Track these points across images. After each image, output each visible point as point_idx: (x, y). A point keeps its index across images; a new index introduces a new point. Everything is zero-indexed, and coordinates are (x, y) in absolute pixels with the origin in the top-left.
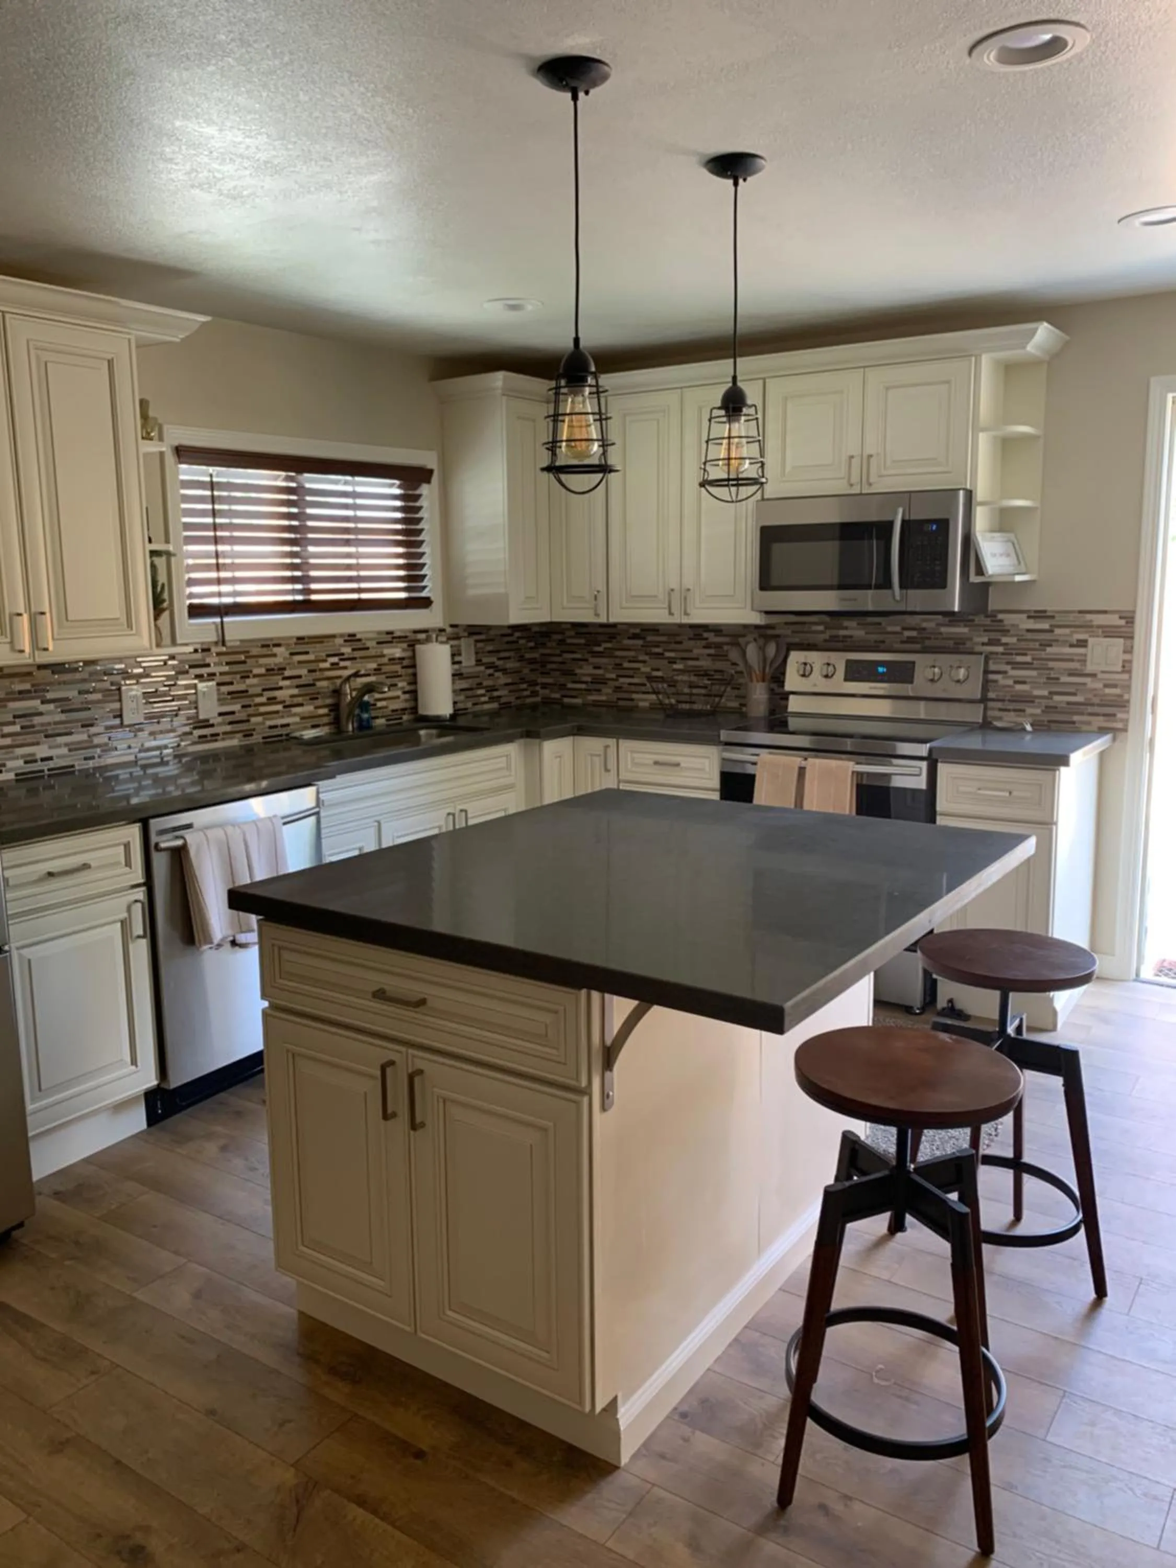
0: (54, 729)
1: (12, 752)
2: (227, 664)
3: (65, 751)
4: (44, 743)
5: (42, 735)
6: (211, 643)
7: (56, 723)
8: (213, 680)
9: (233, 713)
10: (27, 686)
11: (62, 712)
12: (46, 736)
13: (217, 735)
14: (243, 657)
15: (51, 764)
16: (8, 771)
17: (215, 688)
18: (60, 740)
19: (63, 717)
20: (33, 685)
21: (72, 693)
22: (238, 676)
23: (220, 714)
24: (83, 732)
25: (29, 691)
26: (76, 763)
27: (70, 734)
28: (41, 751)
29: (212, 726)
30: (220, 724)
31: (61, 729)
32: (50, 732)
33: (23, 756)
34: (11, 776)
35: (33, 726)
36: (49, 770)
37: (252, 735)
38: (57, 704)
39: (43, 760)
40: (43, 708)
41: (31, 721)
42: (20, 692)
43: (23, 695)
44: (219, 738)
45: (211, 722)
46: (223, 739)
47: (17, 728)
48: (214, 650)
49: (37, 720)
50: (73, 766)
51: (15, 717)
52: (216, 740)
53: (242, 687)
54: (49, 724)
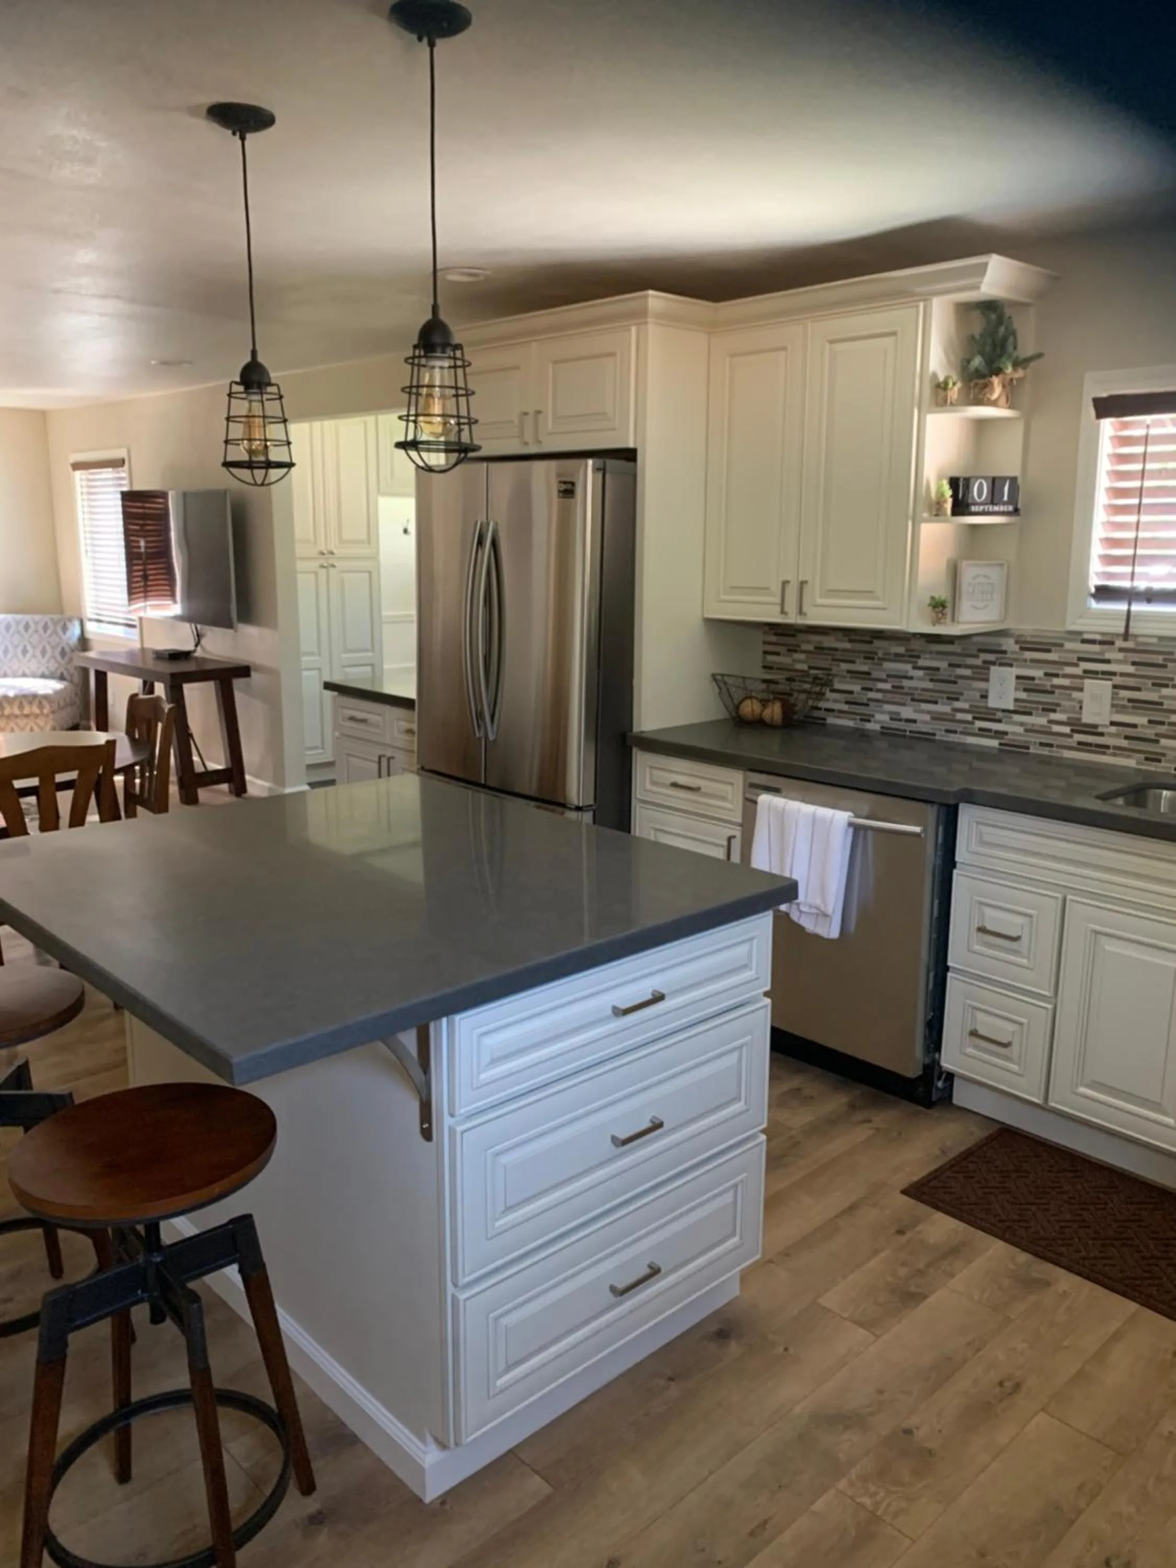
0: (919, 695)
1: (881, 707)
2: (1134, 664)
3: (927, 718)
4: (910, 705)
5: (909, 698)
6: (1118, 635)
7: (923, 690)
8: (1110, 680)
9: (1134, 726)
10: (901, 650)
11: (931, 680)
12: (913, 700)
13: (1108, 747)
14: (1159, 659)
15: (913, 727)
16: (876, 722)
17: (1110, 689)
18: (924, 706)
19: (930, 685)
20: (907, 650)
21: (943, 664)
22: (1150, 682)
23: (1113, 723)
24: (947, 705)
25: (903, 656)
26: (937, 733)
27: (936, 703)
28: (907, 712)
29: (1101, 734)
30: (1111, 735)
31: (927, 696)
32: (916, 697)
33: (890, 713)
34: (877, 727)
35: (902, 688)
36: (910, 732)
37: (1159, 761)
38: (927, 672)
39: (908, 721)
40: (912, 673)
41: (901, 682)
42: (897, 655)
43: (898, 657)
44: (1108, 751)
45: (1100, 730)
46: (1114, 755)
47: (888, 686)
48: (1119, 643)
49: (906, 683)
50: (934, 735)
51: (888, 676)
52: (1104, 753)
53: (1153, 696)
54: (916, 689)
